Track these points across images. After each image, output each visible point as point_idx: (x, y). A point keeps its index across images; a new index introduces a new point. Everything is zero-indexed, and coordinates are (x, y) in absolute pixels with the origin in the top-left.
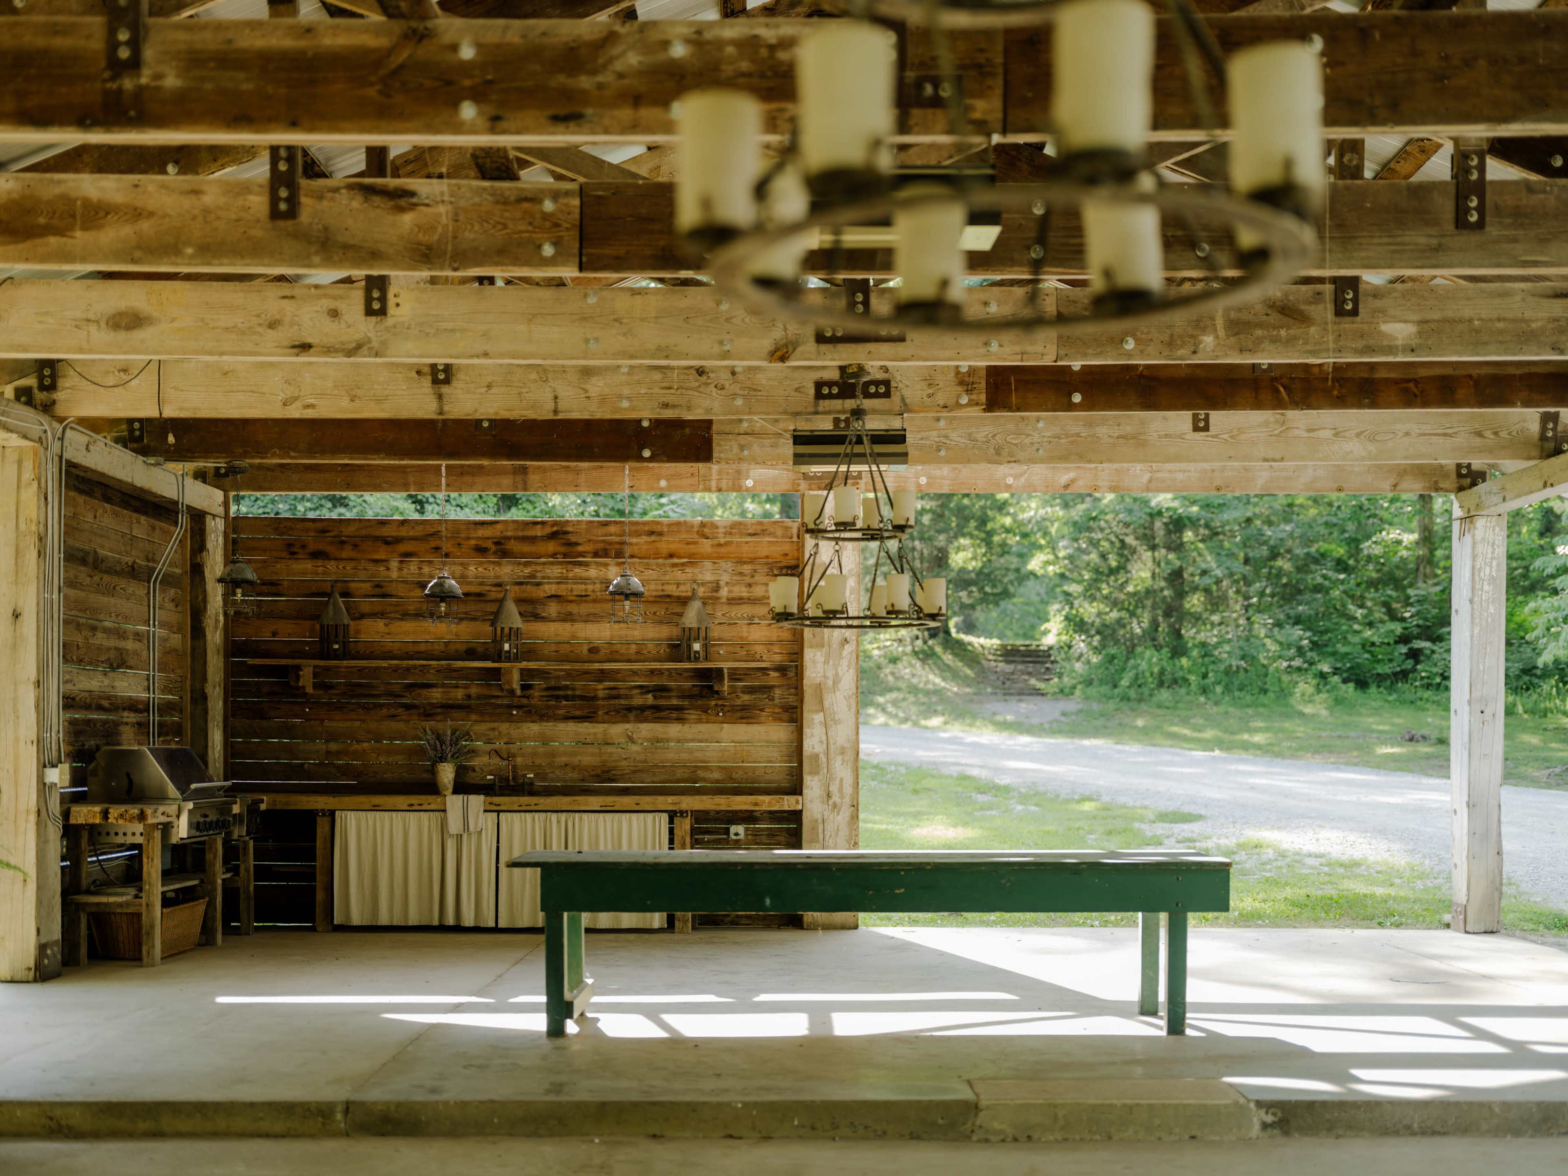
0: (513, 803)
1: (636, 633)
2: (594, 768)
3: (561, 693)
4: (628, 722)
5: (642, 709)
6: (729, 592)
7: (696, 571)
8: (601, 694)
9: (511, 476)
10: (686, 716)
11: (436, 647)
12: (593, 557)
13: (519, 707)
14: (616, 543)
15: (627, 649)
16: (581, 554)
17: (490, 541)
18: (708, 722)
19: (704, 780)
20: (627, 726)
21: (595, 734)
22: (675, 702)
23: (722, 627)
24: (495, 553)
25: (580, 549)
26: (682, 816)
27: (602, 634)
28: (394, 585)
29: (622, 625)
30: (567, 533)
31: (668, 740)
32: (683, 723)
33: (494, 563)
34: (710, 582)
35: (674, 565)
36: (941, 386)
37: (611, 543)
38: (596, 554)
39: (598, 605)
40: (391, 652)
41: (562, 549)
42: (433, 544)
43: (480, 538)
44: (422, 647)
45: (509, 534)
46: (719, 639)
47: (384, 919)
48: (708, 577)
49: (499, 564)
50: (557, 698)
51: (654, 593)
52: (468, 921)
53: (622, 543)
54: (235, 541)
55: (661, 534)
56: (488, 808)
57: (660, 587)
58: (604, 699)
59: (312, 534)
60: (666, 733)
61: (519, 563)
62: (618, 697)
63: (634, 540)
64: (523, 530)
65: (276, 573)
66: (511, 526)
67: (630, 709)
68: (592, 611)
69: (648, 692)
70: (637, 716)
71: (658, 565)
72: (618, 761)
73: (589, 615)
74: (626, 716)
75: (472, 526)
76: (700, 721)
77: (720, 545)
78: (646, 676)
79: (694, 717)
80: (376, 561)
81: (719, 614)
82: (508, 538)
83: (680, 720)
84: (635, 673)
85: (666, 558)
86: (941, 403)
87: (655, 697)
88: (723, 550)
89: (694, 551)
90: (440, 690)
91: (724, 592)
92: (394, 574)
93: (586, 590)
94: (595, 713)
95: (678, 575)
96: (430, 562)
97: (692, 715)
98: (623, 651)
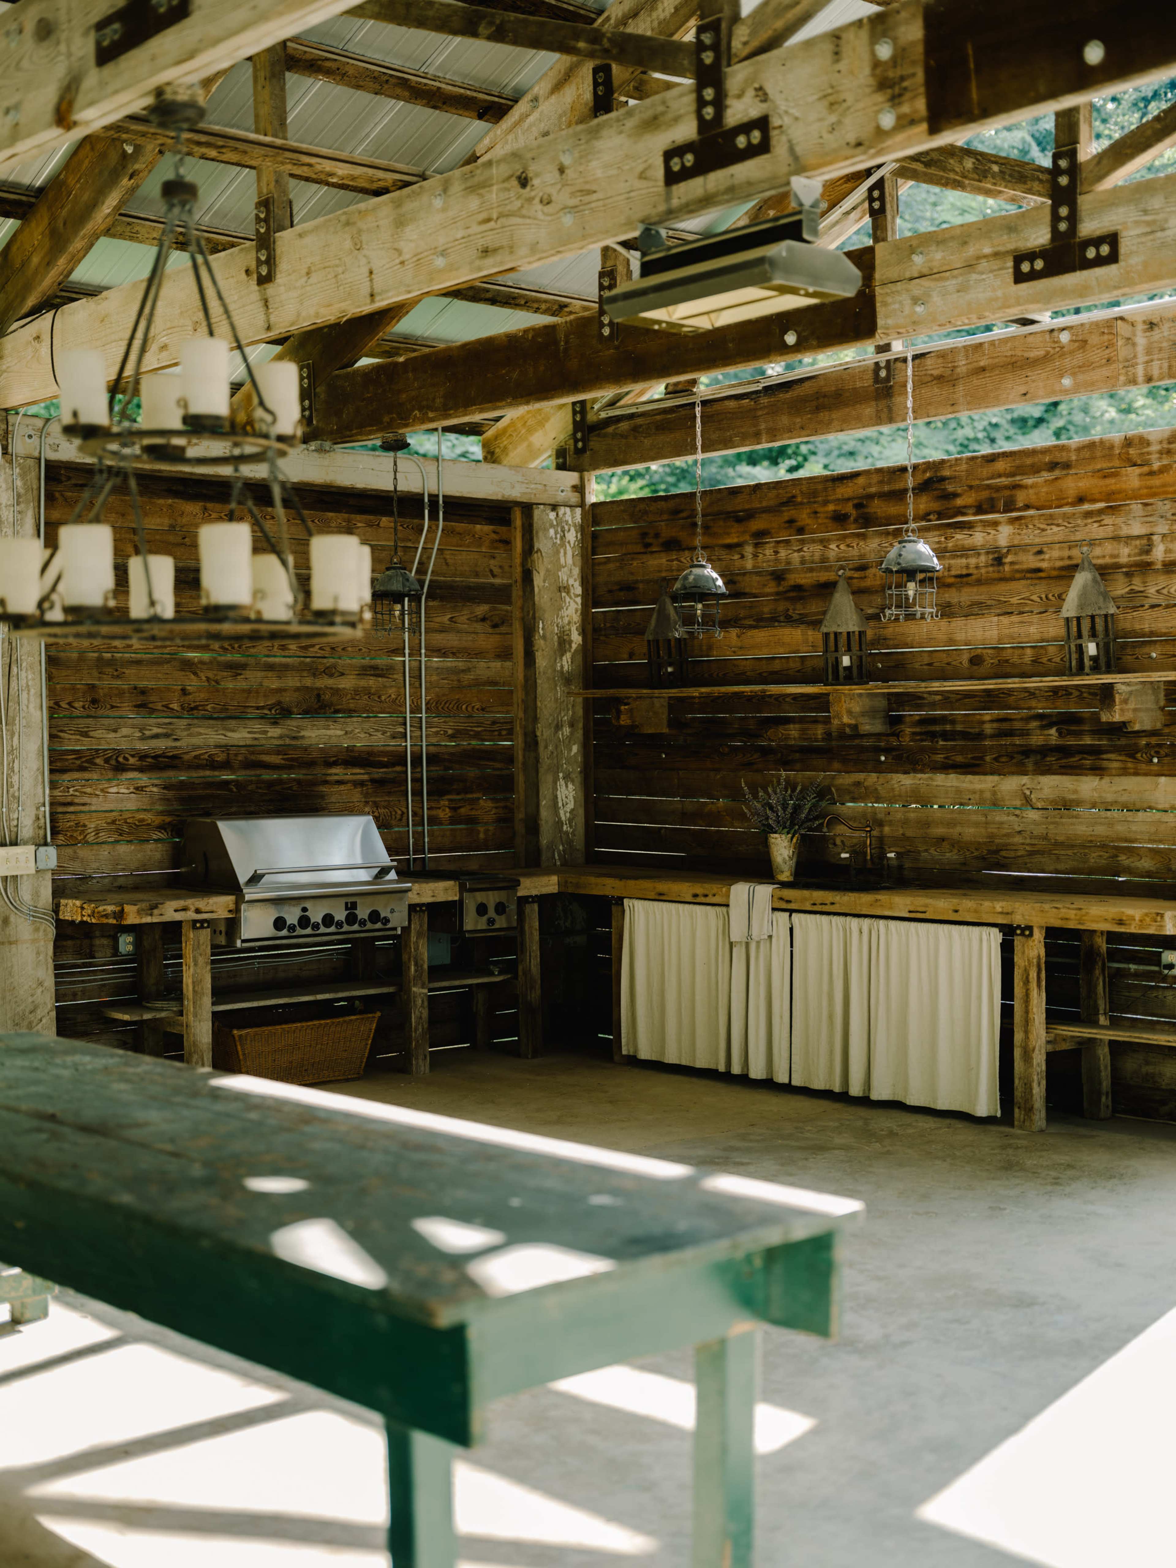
0: (805, 899)
1: (1033, 630)
2: (978, 845)
3: (937, 728)
4: (1025, 773)
5: (1045, 751)
6: (1168, 551)
7: (1119, 520)
8: (988, 729)
9: (873, 403)
10: (1105, 764)
11: (792, 665)
12: (976, 514)
13: (886, 751)
14: (1006, 487)
15: (1021, 656)
16: (960, 512)
17: (850, 504)
18: (1136, 774)
19: (1128, 871)
20: (1025, 779)
21: (982, 792)
22: (1088, 741)
23: (1156, 613)
24: (856, 521)
25: (959, 502)
26: (1022, 934)
27: (988, 634)
28: (747, 578)
29: (1015, 618)
30: (943, 479)
31: (1078, 803)
32: (1102, 776)
33: (858, 535)
34: (1138, 537)
35: (1088, 514)
36: (848, 103)
37: (998, 489)
38: (980, 509)
39: (983, 589)
40: (744, 673)
41: (935, 506)
42: (786, 516)
43: (838, 501)
44: (777, 666)
45: (873, 490)
46: (1152, 634)
47: (671, 1058)
48: (1137, 529)
49: (863, 537)
50: (933, 735)
51: (1059, 564)
52: (757, 1072)
53: (1017, 487)
54: (595, 536)
55: (1067, 466)
56: (777, 905)
57: (1066, 553)
58: (992, 736)
59: (665, 517)
60: (1075, 792)
61: (887, 533)
62: (1010, 733)
63: (1029, 481)
64: (889, 483)
65: (632, 574)
66: (875, 478)
67: (1027, 752)
68: (977, 598)
69: (1050, 726)
70: (1036, 763)
71: (1065, 516)
72: (1007, 835)
73: (973, 604)
74: (1021, 764)
75: (830, 484)
76: (1124, 772)
77: (1151, 473)
78: (1047, 698)
79: (1116, 765)
80: (730, 547)
81: (1152, 590)
82: (871, 497)
83: (1098, 771)
84: (1031, 693)
85: (1073, 504)
86: (851, 138)
87: (1060, 734)
88: (1156, 481)
89: (1113, 487)
90: (797, 726)
91: (1159, 553)
92: (749, 564)
93: (967, 567)
94: (982, 758)
95: (1094, 530)
96: (787, 542)
97: (1114, 761)
98: (1015, 660)
